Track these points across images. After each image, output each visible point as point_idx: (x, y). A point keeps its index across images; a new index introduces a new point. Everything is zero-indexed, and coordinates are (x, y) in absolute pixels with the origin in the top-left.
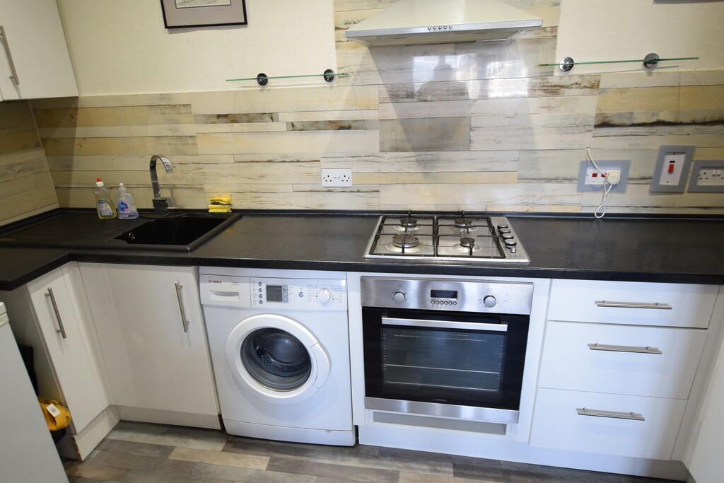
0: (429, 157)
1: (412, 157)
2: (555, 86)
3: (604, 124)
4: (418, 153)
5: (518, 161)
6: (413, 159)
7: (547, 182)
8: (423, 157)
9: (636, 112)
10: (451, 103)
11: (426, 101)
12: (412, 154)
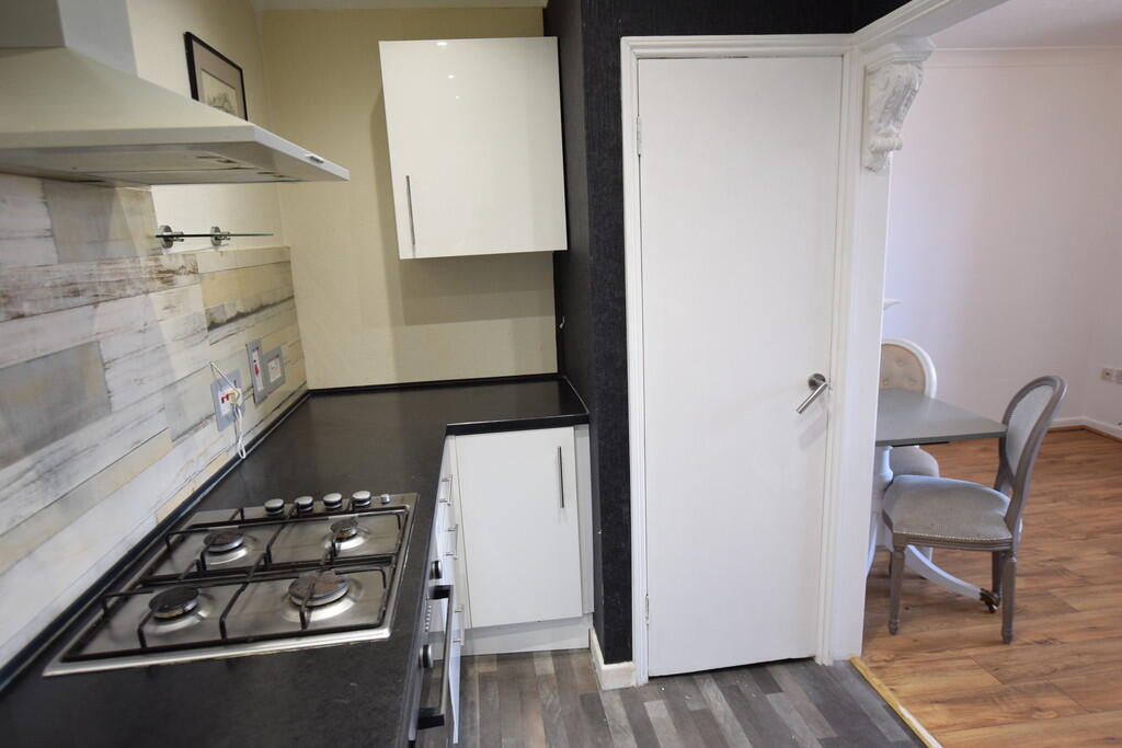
0: (58, 457)
1: (29, 470)
2: (168, 272)
3: (213, 326)
4: (37, 454)
5: (164, 409)
6: (31, 475)
7: (196, 431)
8: (47, 460)
9: (226, 303)
10: (65, 316)
11: (21, 316)
12: (25, 463)
